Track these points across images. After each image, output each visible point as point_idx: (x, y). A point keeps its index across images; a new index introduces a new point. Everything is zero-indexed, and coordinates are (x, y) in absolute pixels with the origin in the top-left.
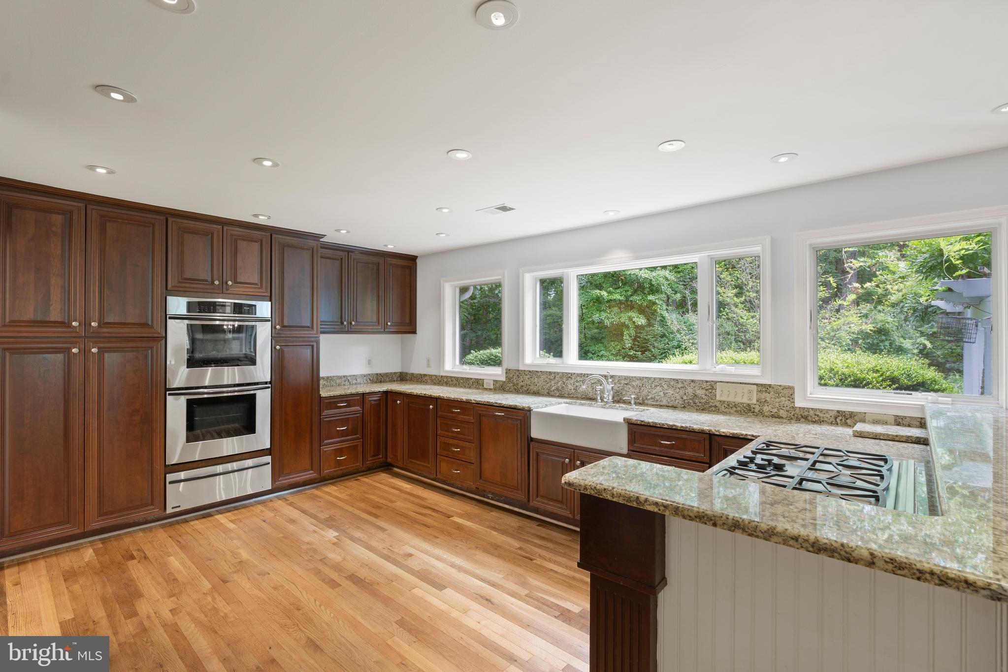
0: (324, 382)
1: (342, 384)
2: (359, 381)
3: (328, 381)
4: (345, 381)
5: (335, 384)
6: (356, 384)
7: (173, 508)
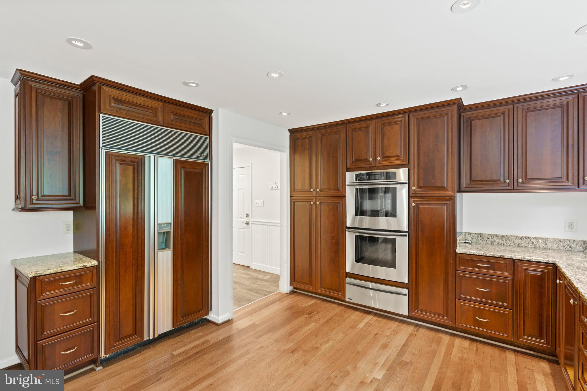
0: (499, 240)
1: (523, 245)
2: (550, 245)
3: (504, 239)
4: (528, 243)
5: (513, 244)
6: (544, 248)
7: (348, 299)
